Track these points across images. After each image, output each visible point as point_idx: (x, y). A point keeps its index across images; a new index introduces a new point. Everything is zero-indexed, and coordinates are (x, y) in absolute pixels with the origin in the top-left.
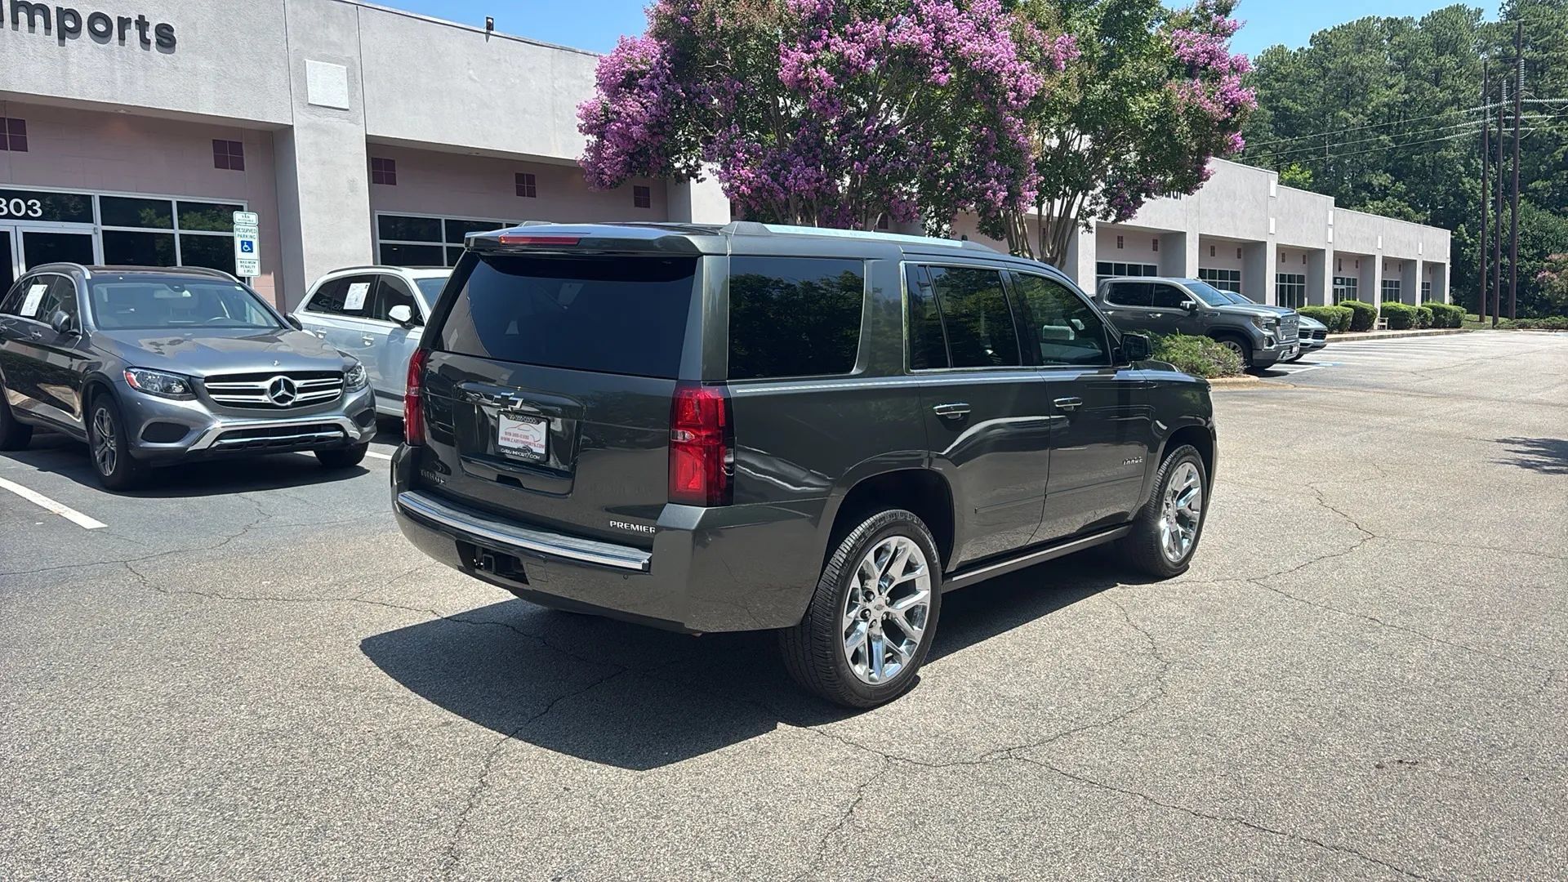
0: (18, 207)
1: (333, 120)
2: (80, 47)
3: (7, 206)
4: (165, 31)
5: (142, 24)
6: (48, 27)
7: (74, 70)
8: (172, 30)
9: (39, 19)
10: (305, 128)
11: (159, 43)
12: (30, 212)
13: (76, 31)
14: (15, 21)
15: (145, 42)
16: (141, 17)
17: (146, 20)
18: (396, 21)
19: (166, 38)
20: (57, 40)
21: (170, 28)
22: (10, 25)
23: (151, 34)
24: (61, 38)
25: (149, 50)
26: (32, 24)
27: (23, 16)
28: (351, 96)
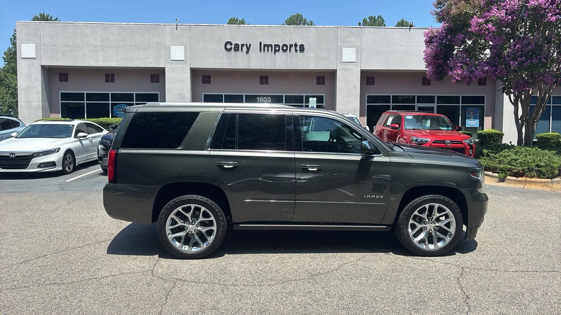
0: (265, 99)
1: (350, 66)
2: (279, 54)
3: (263, 99)
4: (302, 46)
5: (296, 45)
6: (272, 50)
7: (277, 61)
8: (304, 46)
9: (270, 48)
10: (341, 70)
11: (300, 50)
12: (268, 101)
13: (279, 50)
14: (264, 50)
15: (296, 50)
16: (296, 43)
17: (297, 44)
18: (375, 30)
19: (302, 48)
20: (274, 53)
21: (303, 45)
22: (263, 51)
23: (298, 48)
24: (275, 53)
25: (297, 52)
26: (268, 50)
27: (266, 48)
28: (357, 57)
